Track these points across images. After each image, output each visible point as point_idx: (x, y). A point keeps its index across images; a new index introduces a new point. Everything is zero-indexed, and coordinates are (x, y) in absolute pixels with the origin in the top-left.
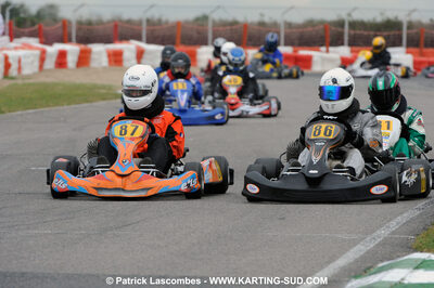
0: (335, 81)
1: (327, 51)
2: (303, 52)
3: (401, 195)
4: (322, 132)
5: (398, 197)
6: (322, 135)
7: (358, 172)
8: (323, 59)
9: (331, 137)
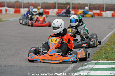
0: (74, 18)
1: (53, 10)
2: (47, 10)
3: (90, 46)
4: (71, 31)
5: (89, 47)
6: (70, 32)
7: (79, 41)
8: (52, 12)
9: (73, 32)
